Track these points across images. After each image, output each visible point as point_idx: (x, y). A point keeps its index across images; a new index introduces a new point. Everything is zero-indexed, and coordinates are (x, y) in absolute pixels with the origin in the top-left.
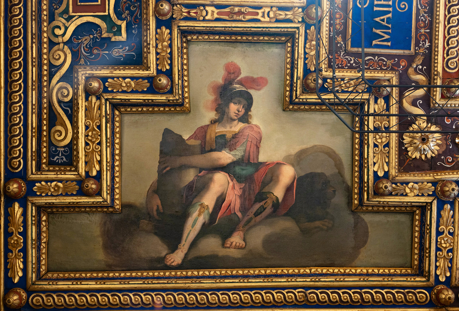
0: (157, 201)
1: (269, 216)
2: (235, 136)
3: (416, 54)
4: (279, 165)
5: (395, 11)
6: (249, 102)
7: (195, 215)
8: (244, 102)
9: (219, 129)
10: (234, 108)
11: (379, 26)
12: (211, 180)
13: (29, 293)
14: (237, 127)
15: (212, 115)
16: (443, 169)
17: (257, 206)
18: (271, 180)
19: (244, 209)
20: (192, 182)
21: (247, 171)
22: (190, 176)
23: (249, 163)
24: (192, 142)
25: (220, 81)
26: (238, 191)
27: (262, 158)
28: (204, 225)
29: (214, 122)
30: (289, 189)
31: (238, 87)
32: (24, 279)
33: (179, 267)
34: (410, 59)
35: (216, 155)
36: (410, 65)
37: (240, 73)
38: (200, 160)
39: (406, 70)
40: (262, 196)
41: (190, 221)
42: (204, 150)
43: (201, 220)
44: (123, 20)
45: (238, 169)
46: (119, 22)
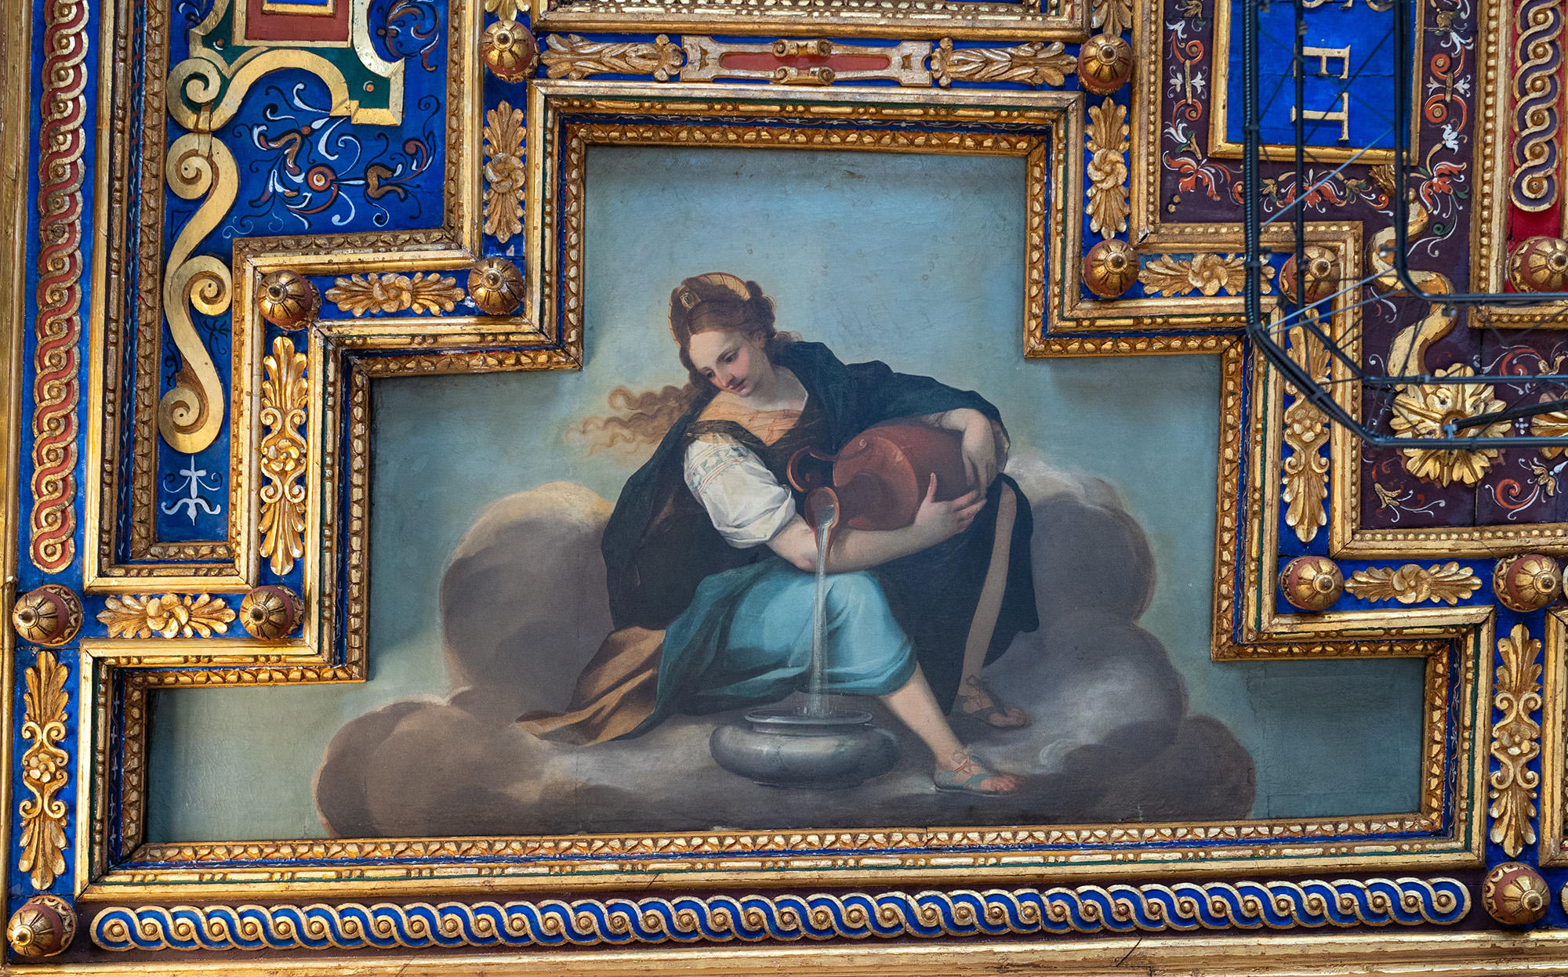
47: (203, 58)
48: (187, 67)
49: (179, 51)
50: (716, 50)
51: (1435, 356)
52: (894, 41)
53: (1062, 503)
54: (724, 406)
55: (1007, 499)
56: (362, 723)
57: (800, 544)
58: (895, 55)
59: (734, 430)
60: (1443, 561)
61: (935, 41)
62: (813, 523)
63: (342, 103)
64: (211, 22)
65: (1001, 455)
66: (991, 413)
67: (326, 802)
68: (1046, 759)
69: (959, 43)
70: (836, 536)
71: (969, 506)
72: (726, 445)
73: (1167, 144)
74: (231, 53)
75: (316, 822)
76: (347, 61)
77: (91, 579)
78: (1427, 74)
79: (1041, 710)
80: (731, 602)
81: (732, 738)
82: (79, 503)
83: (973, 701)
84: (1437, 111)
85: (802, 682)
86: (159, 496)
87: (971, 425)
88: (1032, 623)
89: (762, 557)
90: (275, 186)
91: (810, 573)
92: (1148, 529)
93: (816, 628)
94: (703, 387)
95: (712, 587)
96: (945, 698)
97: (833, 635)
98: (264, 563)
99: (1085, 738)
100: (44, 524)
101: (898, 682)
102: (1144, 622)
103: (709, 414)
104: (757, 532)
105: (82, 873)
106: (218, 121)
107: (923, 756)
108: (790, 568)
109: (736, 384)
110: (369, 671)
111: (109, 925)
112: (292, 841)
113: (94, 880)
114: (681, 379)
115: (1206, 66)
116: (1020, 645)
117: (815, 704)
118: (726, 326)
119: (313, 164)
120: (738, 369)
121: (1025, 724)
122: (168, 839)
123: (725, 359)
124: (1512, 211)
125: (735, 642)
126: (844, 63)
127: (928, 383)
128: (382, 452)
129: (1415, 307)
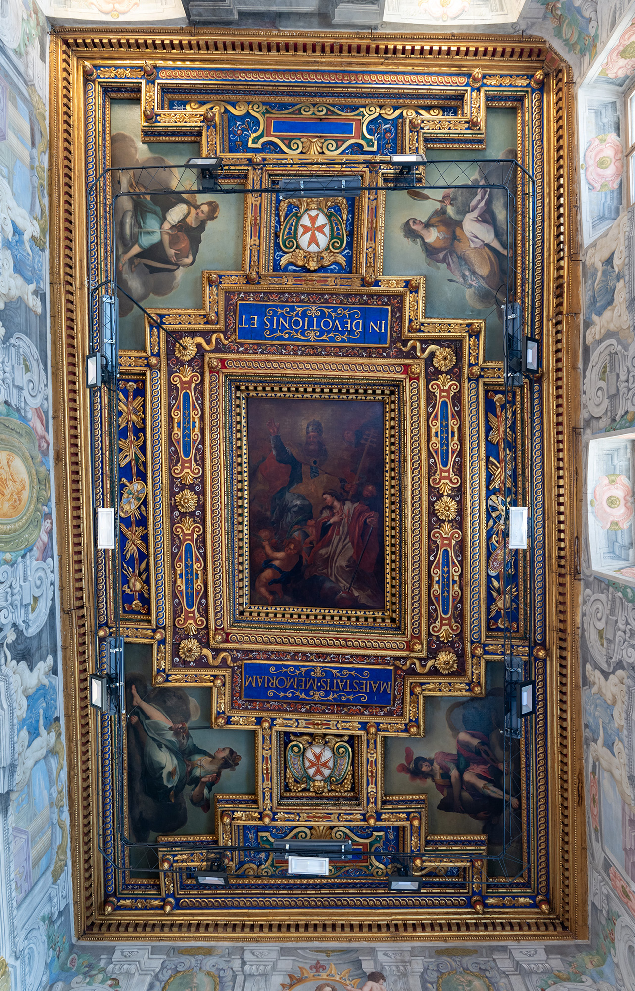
0: (481, 814)
1: (490, 748)
2: (442, 768)
3: (394, 665)
4: (458, 742)
5: (369, 679)
6: (420, 759)
7: (489, 792)
8: (421, 762)
9: (438, 777)
10: (425, 768)
11: (378, 689)
12: (468, 783)
13: (538, 894)
14: (436, 766)
15: (429, 781)
16: (463, 649)
17: (483, 755)
18: (468, 746)
19: (485, 762)
20: (470, 794)
21: (462, 760)
22: (466, 795)
23: (458, 760)
24: (445, 793)
25: (408, 776)
26: (475, 766)
27: (455, 752)
28: (495, 786)
29: (433, 780)
30: (473, 736)
31: (412, 765)
32: (530, 897)
33: (519, 799)
34: (397, 668)
35: (453, 780)
36: (401, 669)
37: (403, 764)
38: (456, 789)
39: (404, 671)
40: (478, 752)
41: (493, 795)
42: (450, 786)
43: (492, 788)
44: (372, 834)
45: (462, 766)
46: (374, 837)
47: (263, 108)
48: (261, 105)
49: (264, 103)
50: (258, 203)
51: (199, 346)
52: (259, 238)
53: (174, 278)
54: (193, 211)
55: (175, 267)
56: (133, 141)
57: (166, 226)
58: (257, 238)
59: (189, 213)
60: (159, 346)
61: (259, 246)
62: (170, 229)
63: (255, 135)
64: (270, 110)
65: (183, 266)
66: (192, 264)
67: (118, 135)
68: (125, 276)
69: (259, 251)
70: (168, 233)
71: (173, 259)
72: (186, 211)
73: (240, 293)
74: (264, 114)
75: (114, 133)
76: (261, 136)
77: (157, 81)
78: (254, 344)
79: (135, 274)
80: (155, 213)
81: (129, 214)
82: (173, 79)
83: (137, 261)
84: (246, 346)
85: (140, 227)
86: (178, 101)
87: (189, 260)
88: (151, 272)
89: (164, 219)
90: (238, 123)
91: (161, 228)
92: (169, 295)
93: (150, 230)
94: (197, 207)
95: (158, 209)
96: (137, 256)
97: (149, 233)
98: (160, 115)
99: (129, 283)
100: (168, 73)
101: (140, 246)
102: (152, 295)
103: (192, 208)
104: (169, 218)
105: (100, 80)
106: (251, 111)
107: (125, 252)
108: (162, 224)
109: (197, 214)
110: (143, 142)
111: (90, 86)
112: (110, 127)
113: (99, 83)
114: (199, 203)
115: (255, 300)
116: (147, 270)
117: (136, 230)
118: (209, 212)
119: (243, 130)
120: (200, 214)
121: (132, 272)
122: (111, 103)
123: (203, 211)
124: (225, 360)
125: (148, 214)
126: (255, 229)
127: (197, 251)
128: (186, 145)
129: (209, 342)
